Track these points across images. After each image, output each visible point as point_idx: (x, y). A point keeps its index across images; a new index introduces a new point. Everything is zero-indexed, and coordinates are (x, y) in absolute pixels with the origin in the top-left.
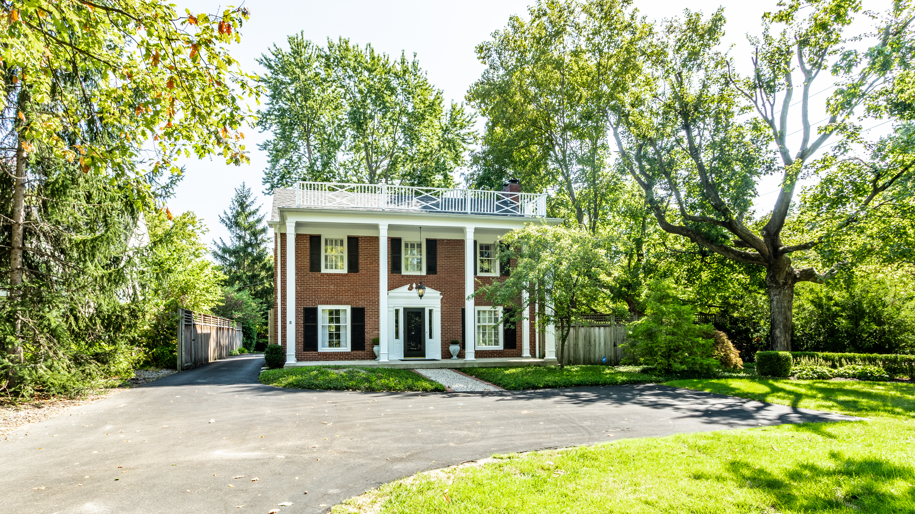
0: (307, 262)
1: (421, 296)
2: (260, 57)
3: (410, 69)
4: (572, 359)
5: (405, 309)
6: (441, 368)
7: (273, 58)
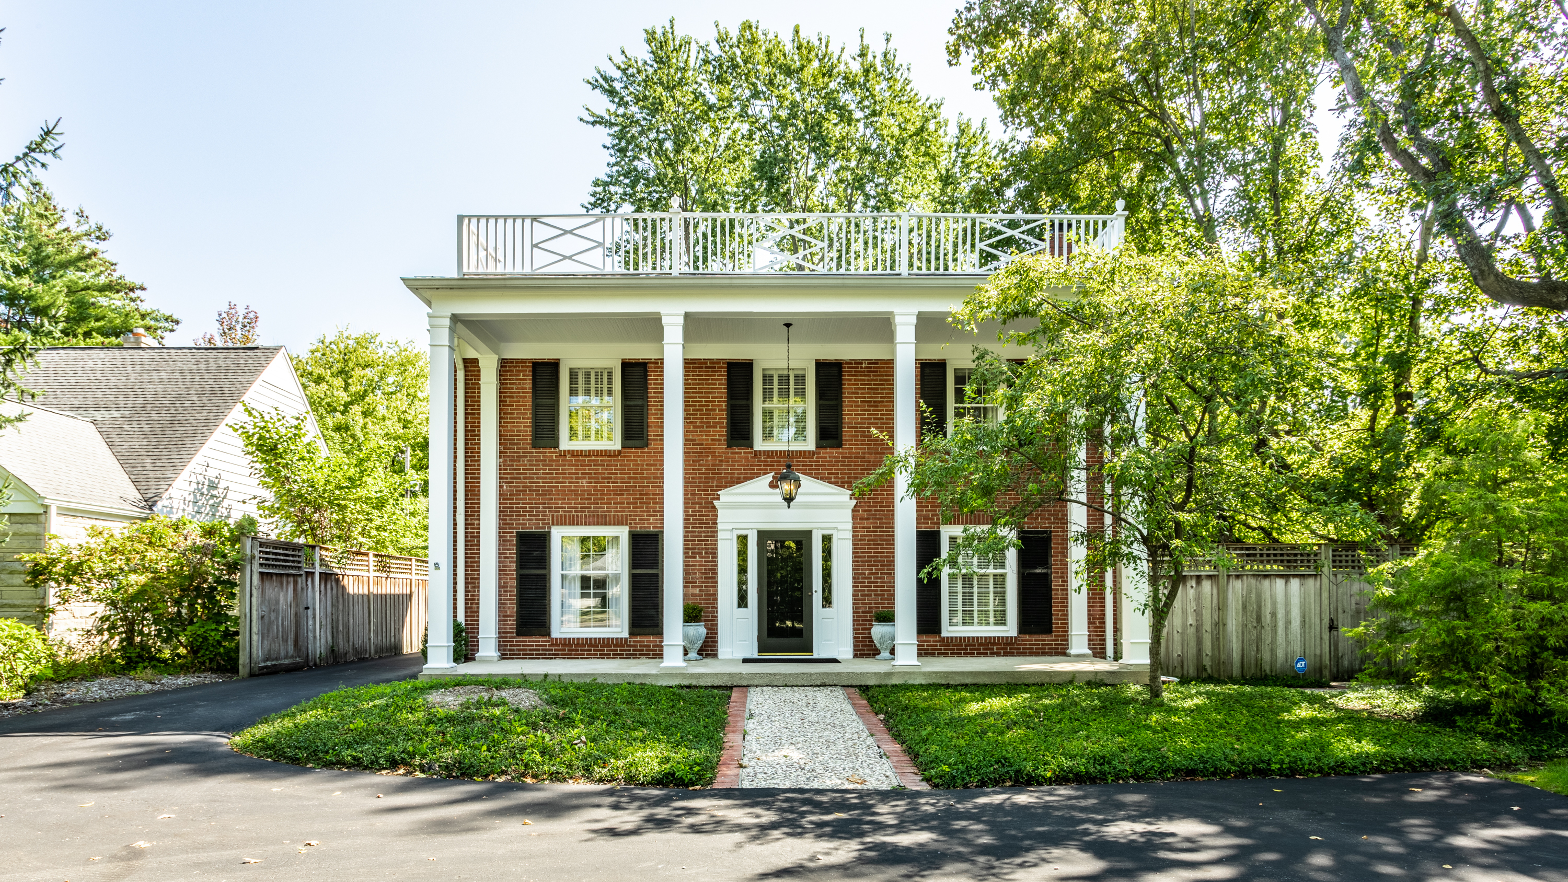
0: (524, 425)
1: (789, 499)
2: (592, 75)
3: (879, 69)
4: (1207, 662)
5: (763, 536)
6: (824, 685)
7: (618, 74)
